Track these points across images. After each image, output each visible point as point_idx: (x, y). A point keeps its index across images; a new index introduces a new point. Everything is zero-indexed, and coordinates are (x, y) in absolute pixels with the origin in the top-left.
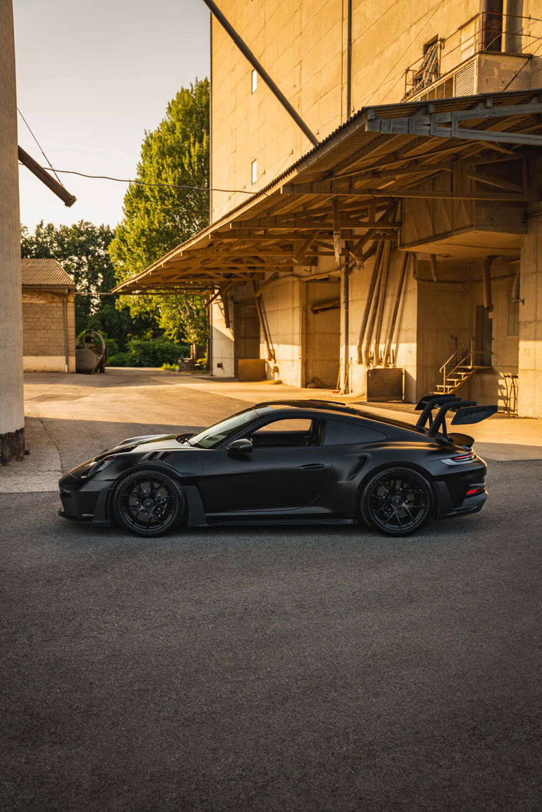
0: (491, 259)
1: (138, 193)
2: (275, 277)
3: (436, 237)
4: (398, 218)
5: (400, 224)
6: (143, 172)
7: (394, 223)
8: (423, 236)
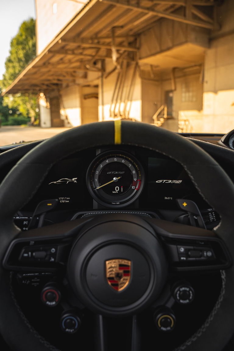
0: (174, 69)
1: (9, 61)
2: (67, 86)
3: (162, 51)
4: (138, 45)
5: (139, 49)
6: (11, 52)
7: (135, 48)
8: (153, 51)
